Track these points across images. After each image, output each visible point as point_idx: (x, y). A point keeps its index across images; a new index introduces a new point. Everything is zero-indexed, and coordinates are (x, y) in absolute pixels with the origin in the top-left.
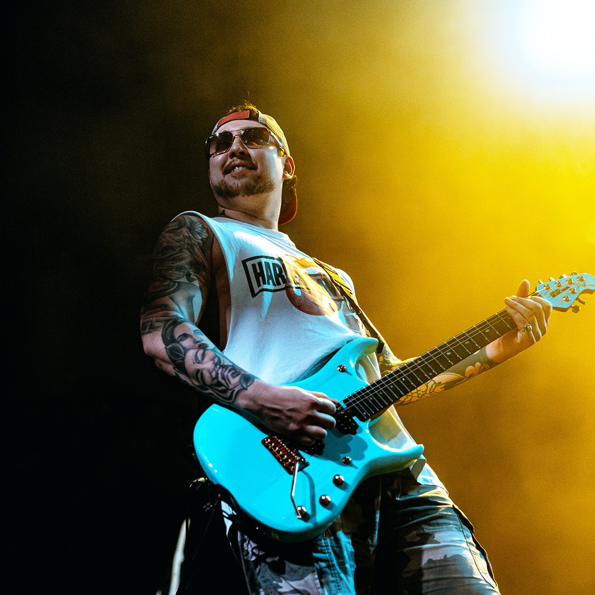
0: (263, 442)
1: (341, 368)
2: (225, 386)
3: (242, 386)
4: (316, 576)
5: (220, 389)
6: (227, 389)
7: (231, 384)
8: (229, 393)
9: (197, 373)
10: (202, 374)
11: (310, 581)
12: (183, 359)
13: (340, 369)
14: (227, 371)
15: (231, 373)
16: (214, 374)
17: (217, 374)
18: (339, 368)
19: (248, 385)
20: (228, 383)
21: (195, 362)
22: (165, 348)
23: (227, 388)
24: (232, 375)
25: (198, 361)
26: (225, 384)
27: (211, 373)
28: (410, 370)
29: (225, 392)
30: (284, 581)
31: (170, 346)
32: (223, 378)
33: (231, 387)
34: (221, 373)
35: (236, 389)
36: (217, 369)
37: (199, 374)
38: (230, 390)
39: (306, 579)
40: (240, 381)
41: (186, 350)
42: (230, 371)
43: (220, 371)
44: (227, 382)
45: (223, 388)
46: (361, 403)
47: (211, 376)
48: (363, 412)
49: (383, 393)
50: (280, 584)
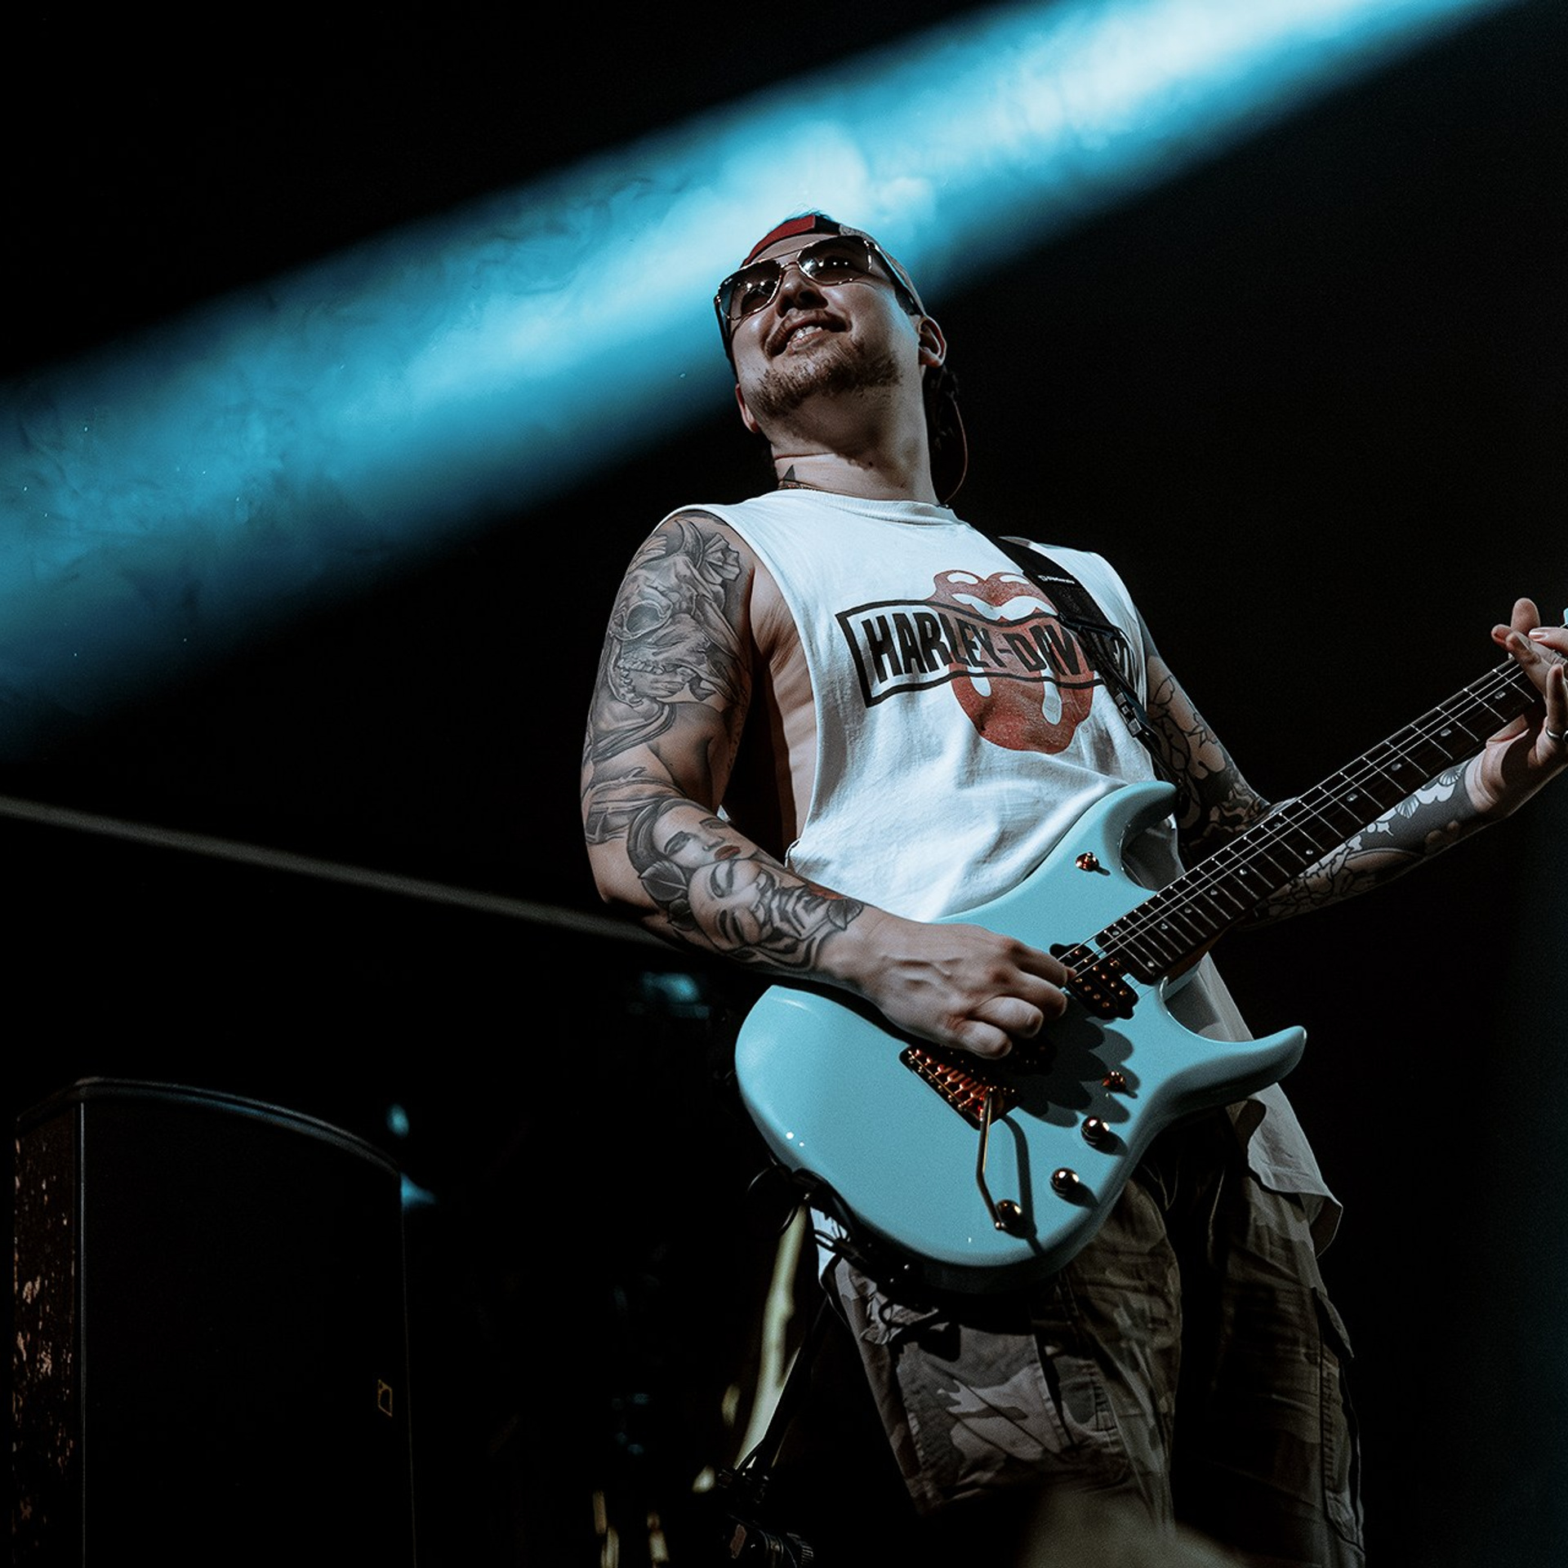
0: (904, 1057)
1: (1086, 860)
2: (792, 937)
3: (835, 924)
4: (1041, 1372)
5: (781, 945)
6: (798, 941)
7: (806, 926)
8: (803, 947)
9: (723, 923)
10: (734, 920)
11: (1026, 1385)
12: (686, 895)
13: (1082, 866)
14: (793, 900)
15: (801, 904)
16: (761, 914)
17: (769, 911)
18: (1079, 864)
19: (848, 919)
20: (799, 927)
21: (713, 894)
22: (639, 877)
23: (797, 939)
24: (805, 908)
25: (720, 893)
26: (792, 932)
27: (753, 913)
28: (1258, 848)
29: (791, 949)
30: (963, 1388)
31: (649, 871)
32: (784, 917)
33: (804, 933)
34: (778, 907)
35: (819, 936)
36: (766, 901)
37: (728, 921)
38: (804, 940)
39: (1015, 1379)
40: (827, 915)
41: (690, 871)
42: (799, 898)
43: (774, 904)
44: (796, 923)
45: (787, 941)
46: (1140, 939)
47: (756, 918)
48: (1146, 960)
49: (1193, 910)
50: (954, 1396)
